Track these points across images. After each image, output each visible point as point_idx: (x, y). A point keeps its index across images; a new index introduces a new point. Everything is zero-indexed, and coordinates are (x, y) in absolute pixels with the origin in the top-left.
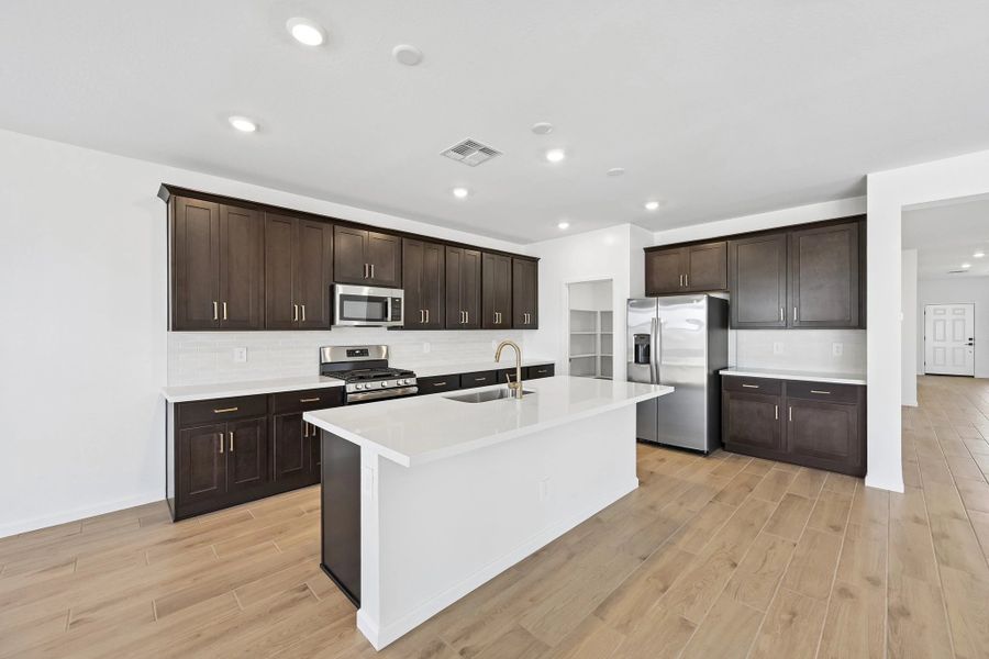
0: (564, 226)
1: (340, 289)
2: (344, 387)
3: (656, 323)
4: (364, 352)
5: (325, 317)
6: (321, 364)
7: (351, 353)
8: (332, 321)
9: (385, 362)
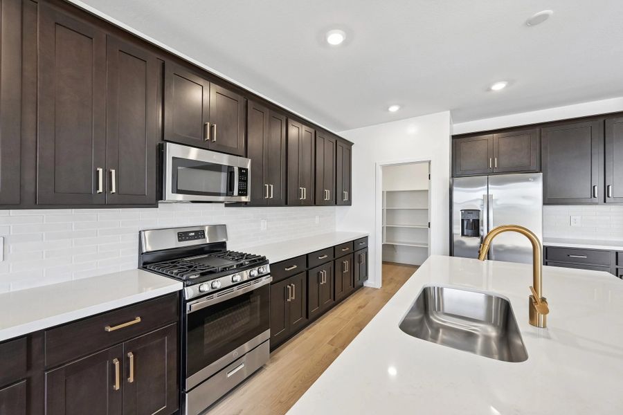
0: (394, 109)
1: (173, 151)
2: (181, 292)
3: (488, 200)
4: (200, 234)
5: (149, 188)
6: (141, 254)
7: (183, 236)
8: (160, 195)
9: (223, 245)
